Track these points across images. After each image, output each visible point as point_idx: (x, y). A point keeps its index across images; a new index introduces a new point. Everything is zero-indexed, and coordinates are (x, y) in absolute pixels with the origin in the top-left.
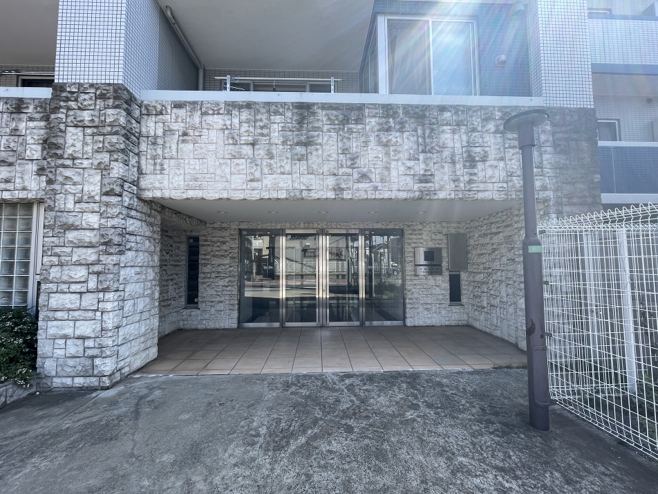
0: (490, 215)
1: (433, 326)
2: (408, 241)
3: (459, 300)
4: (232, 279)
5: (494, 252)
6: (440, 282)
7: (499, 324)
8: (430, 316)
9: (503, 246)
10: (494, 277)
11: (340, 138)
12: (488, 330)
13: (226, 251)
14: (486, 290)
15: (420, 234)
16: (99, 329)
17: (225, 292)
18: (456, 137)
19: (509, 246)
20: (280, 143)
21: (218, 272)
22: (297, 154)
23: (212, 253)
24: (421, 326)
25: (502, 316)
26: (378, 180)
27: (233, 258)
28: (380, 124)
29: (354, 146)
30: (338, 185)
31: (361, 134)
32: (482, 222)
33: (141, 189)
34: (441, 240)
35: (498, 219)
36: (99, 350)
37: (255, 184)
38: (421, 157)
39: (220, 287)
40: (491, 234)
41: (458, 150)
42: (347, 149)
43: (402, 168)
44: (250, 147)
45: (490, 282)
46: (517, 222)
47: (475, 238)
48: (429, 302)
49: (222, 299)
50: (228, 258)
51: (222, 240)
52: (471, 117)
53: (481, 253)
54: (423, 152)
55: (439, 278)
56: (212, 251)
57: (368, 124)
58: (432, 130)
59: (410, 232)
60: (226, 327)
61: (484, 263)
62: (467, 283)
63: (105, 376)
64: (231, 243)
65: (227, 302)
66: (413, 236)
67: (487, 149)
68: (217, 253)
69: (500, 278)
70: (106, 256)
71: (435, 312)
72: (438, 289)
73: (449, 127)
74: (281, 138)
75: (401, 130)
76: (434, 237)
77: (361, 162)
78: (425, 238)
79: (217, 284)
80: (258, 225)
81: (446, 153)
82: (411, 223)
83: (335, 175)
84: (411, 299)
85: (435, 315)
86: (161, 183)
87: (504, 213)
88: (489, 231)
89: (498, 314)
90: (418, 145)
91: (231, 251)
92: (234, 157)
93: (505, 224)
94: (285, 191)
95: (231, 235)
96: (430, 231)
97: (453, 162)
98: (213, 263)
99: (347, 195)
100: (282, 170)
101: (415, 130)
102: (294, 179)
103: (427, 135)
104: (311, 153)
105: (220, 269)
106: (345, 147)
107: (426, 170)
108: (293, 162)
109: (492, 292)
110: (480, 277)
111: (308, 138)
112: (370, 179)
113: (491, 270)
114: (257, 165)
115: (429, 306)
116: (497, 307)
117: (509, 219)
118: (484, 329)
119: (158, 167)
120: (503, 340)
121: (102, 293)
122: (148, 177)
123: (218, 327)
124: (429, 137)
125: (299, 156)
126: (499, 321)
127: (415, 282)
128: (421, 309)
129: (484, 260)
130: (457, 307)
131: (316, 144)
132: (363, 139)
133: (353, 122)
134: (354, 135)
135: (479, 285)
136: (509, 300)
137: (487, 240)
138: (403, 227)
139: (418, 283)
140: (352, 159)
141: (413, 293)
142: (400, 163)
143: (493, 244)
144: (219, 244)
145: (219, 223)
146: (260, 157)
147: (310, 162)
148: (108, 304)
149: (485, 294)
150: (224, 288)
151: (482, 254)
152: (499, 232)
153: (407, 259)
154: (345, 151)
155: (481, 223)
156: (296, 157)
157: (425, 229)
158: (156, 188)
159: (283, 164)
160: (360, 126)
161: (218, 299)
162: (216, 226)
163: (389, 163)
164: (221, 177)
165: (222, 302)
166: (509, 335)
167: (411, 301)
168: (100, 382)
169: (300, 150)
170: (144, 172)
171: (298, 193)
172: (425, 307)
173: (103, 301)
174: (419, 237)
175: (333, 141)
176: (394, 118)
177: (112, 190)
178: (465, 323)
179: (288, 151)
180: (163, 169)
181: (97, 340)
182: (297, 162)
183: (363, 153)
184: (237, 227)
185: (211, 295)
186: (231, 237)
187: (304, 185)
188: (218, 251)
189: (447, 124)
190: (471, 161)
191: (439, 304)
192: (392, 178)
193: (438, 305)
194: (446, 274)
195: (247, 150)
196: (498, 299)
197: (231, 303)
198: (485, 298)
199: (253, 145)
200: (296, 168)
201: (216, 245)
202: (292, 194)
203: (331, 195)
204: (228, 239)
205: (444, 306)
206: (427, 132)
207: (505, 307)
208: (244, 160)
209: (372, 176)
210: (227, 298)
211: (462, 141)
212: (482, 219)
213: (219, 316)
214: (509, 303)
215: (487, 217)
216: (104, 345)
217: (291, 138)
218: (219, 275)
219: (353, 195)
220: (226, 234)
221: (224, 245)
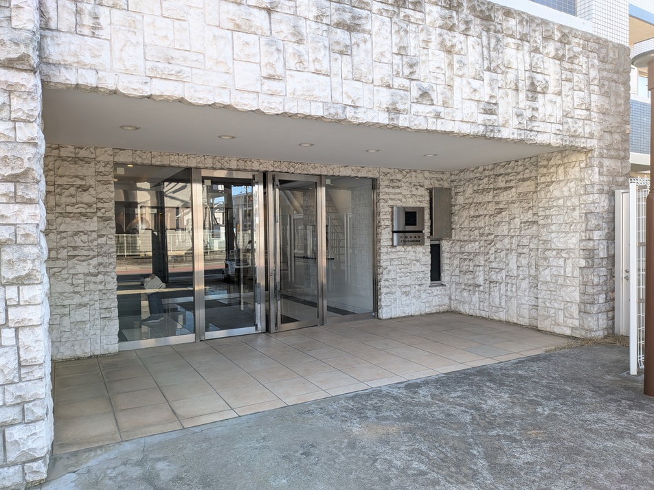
0: (496, 165)
1: (412, 316)
2: (384, 197)
3: (439, 279)
4: (105, 260)
5: (500, 213)
6: (421, 255)
7: (503, 304)
8: (408, 302)
9: (516, 205)
10: (498, 246)
11: (395, 28)
12: (484, 314)
13: (89, 205)
14: (482, 262)
15: (398, 187)
16: (15, 364)
17: (92, 286)
18: (520, 55)
19: (525, 205)
20: (311, 18)
21: (75, 248)
22: (338, 43)
23: (58, 210)
24: (399, 318)
25: (509, 293)
26: (440, 103)
27: (104, 219)
28: (443, 18)
29: (413, 43)
30: (394, 103)
31: (421, 27)
32: (481, 173)
33: (48, 64)
34: (422, 196)
35: (509, 171)
36: (18, 409)
37: (275, 86)
38: (487, 75)
39: (81, 276)
40: (494, 189)
41: (522, 75)
42: (404, 48)
43: (467, 90)
44: (264, 13)
45: (491, 252)
46: (543, 175)
47: (467, 195)
48: (408, 283)
49: (86, 300)
50: (95, 219)
51: (79, 182)
52: (535, 31)
53: (477, 214)
54: (489, 69)
55: (419, 249)
56: (57, 205)
57: (429, 14)
58: (498, 40)
59: (387, 183)
60: (97, 353)
61: (480, 228)
62: (449, 255)
63: (36, 460)
64: (100, 188)
65: (97, 305)
66: (391, 190)
67: (547, 77)
68: (69, 209)
69: (508, 247)
70: (17, 207)
71: (414, 297)
72: (418, 264)
73: (513, 40)
74: (314, 9)
75: (465, 33)
76: (415, 192)
77: (421, 72)
78: (405, 192)
79: (72, 271)
80: (154, 157)
81: (511, 76)
82: (389, 171)
83: (388, 86)
84: (386, 280)
85: (414, 301)
86: (95, 56)
87: (520, 163)
88: (492, 186)
89: (503, 292)
90: (483, 58)
91: (100, 205)
92: (238, 29)
93: (520, 176)
94: (322, 104)
95: (98, 173)
96: (410, 183)
97: (517, 90)
98: (62, 228)
99: (402, 121)
100: (318, 67)
101: (480, 37)
102: (334, 85)
103: (492, 46)
104: (358, 46)
105: (78, 241)
106: (402, 45)
107: (491, 97)
108: (332, 55)
109: (494, 265)
110: (471, 247)
111: (354, 18)
112: (432, 100)
113: (493, 236)
114: (278, 50)
115: (408, 289)
116: (501, 283)
117: (527, 171)
118: (478, 313)
119: (87, 21)
120: (508, 323)
121: (14, 289)
122: (64, 38)
123: (79, 353)
124: (495, 49)
125: (341, 48)
126: (503, 301)
127: (392, 256)
128: (398, 293)
129: (481, 224)
130: (438, 288)
131: (364, 31)
132: (423, 36)
133: (410, 6)
134: (412, 27)
135: (471, 257)
136: (521, 273)
137: (489, 197)
138: (377, 175)
139: (396, 256)
140: (411, 66)
141: (389, 271)
142: (465, 82)
143: (497, 203)
144: (72, 190)
145: (71, 148)
146: (282, 36)
147: (356, 59)
148: (31, 309)
149: (481, 268)
150: (89, 278)
151: (479, 216)
152: (511, 188)
153: (382, 223)
154: (402, 51)
155: (478, 175)
156: (337, 48)
157: (404, 180)
158: (84, 66)
159: (320, 56)
160: (419, 15)
161: (77, 300)
162: (64, 153)
163: (452, 79)
164: (217, 62)
165: (85, 305)
166: (519, 316)
167: (387, 283)
168: (24, 474)
169: (341, 35)
170: (53, 25)
171: (340, 111)
172: (403, 290)
173: (18, 305)
174: (398, 191)
175: (385, 31)
176: (457, 12)
177: (23, 58)
178: (445, 308)
179: (325, 34)
180: (96, 27)
181: (11, 388)
182: (338, 56)
183: (423, 58)
184: (111, 158)
185: (61, 294)
186: (100, 178)
187: (349, 97)
188: (73, 205)
189: (512, 36)
190: (534, 91)
191: (419, 285)
192: (455, 103)
193: (417, 287)
194: (428, 243)
195: (260, 18)
196: (504, 273)
197: (105, 306)
198: (481, 273)
199: (269, 11)
200: (336, 67)
201: (67, 193)
202: (332, 111)
203: (383, 119)
204: (92, 182)
205: (423, 288)
206: (493, 41)
207: (514, 281)
208: (256, 37)
209: (434, 96)
210: (97, 297)
211: (525, 63)
212: (481, 169)
213: (80, 333)
214: (521, 277)
215: (490, 167)
216: (28, 397)
217: (328, 13)
218: (76, 253)
219: (410, 122)
220: (88, 170)
221: (86, 194)
